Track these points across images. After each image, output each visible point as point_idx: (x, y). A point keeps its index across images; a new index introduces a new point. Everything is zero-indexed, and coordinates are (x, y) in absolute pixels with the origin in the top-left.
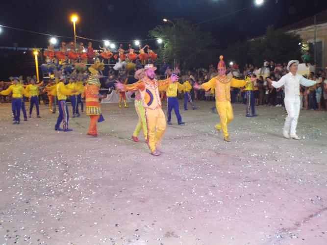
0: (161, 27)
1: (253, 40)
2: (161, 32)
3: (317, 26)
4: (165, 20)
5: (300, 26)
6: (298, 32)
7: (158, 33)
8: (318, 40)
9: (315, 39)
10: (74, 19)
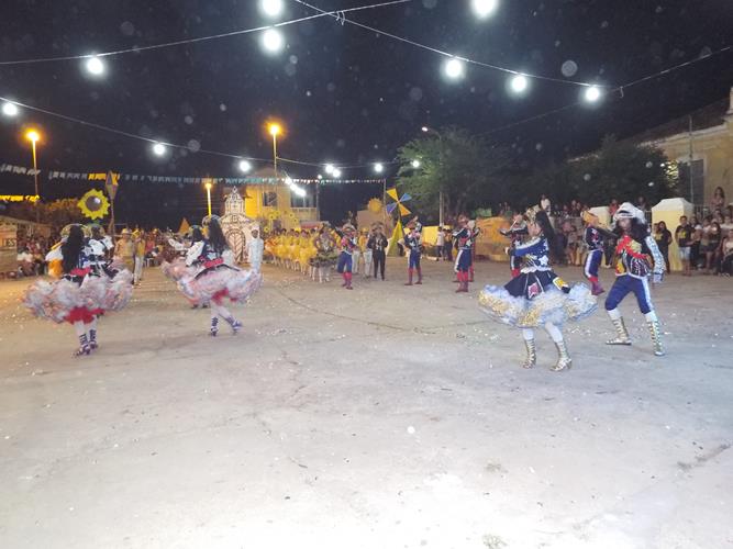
0: (417, 141)
1: (577, 159)
2: (417, 150)
3: (694, 133)
4: (425, 129)
5: (662, 135)
6: (659, 144)
7: (412, 151)
8: (695, 158)
9: (691, 156)
10: (275, 130)
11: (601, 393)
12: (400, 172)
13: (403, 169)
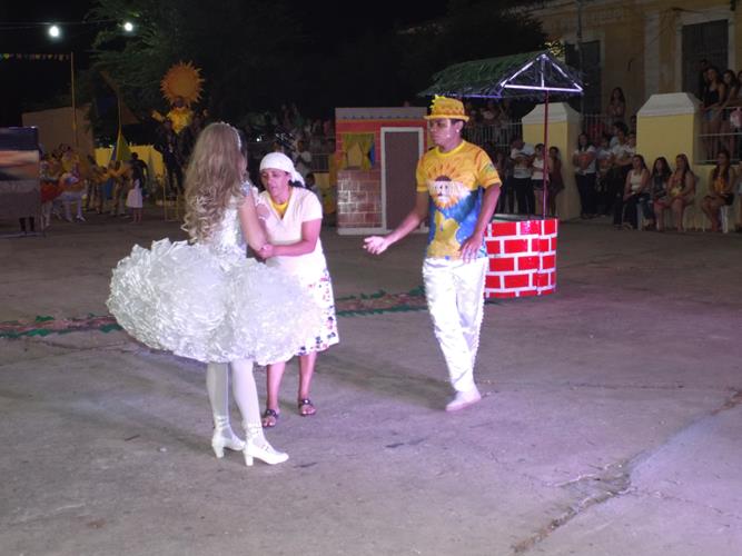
1: (411, 30)
6: (536, 12)
8: (588, 37)
9: (579, 35)
11: (394, 446)
12: (98, 41)
13: (101, 37)
